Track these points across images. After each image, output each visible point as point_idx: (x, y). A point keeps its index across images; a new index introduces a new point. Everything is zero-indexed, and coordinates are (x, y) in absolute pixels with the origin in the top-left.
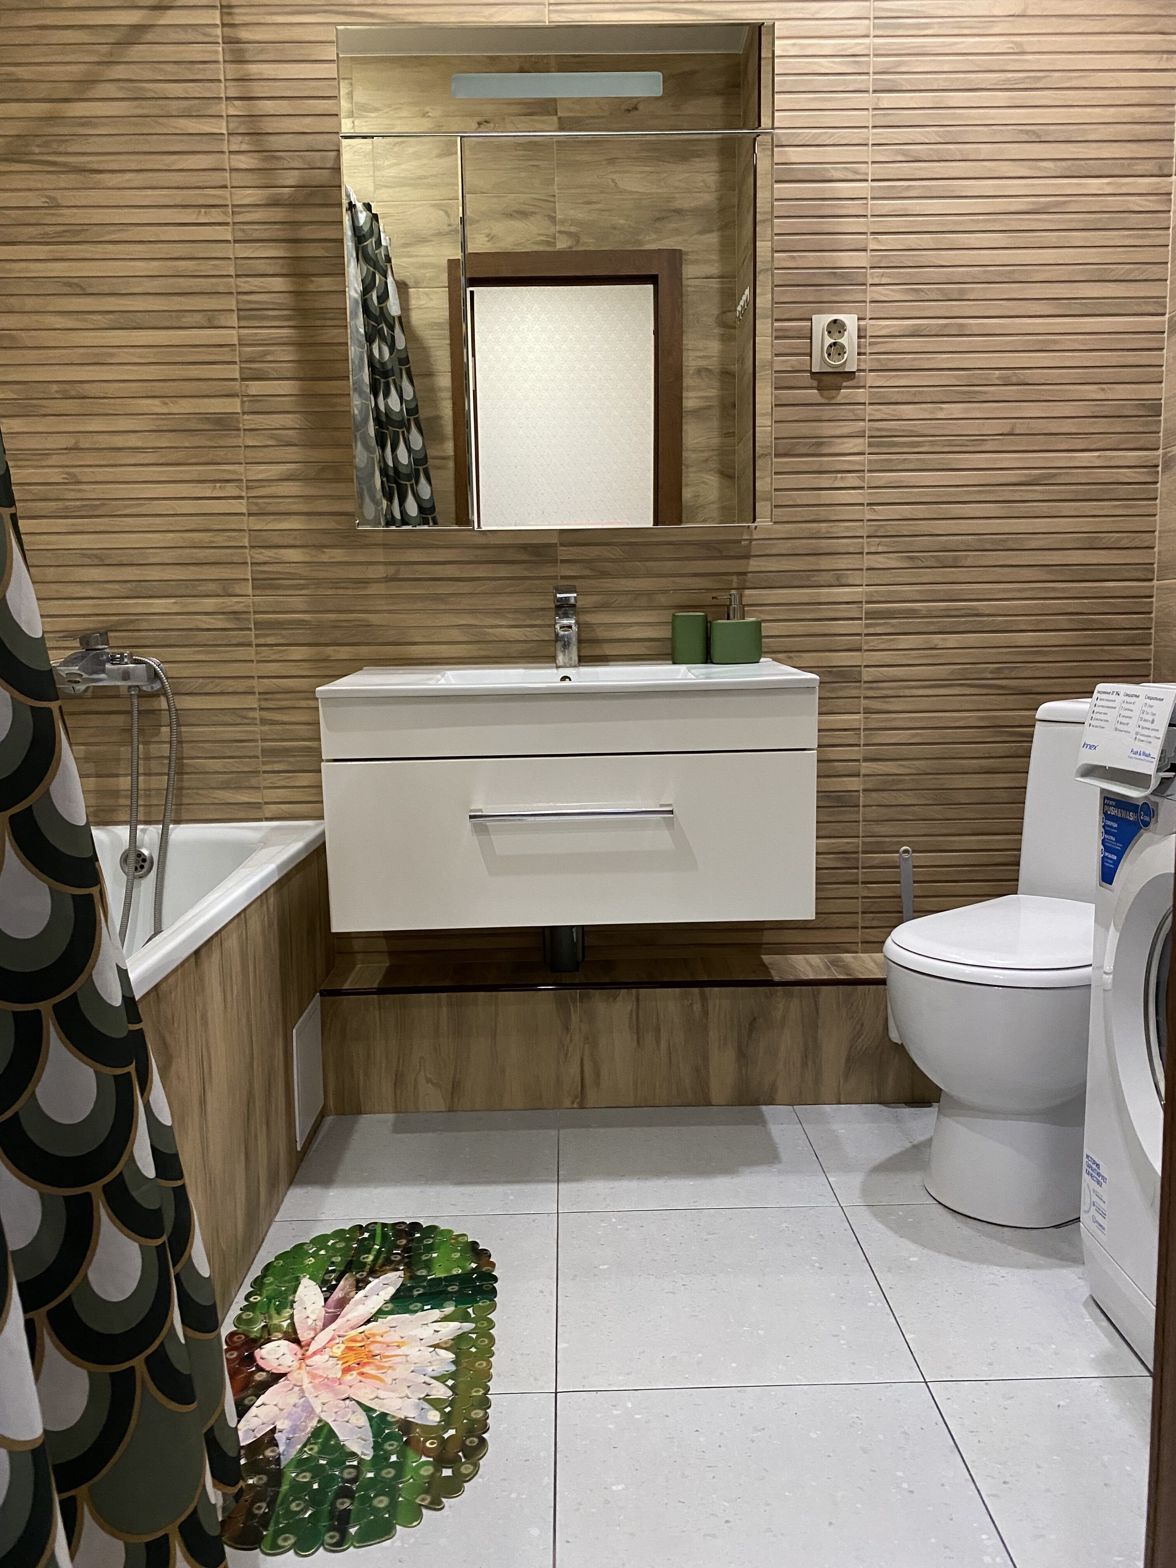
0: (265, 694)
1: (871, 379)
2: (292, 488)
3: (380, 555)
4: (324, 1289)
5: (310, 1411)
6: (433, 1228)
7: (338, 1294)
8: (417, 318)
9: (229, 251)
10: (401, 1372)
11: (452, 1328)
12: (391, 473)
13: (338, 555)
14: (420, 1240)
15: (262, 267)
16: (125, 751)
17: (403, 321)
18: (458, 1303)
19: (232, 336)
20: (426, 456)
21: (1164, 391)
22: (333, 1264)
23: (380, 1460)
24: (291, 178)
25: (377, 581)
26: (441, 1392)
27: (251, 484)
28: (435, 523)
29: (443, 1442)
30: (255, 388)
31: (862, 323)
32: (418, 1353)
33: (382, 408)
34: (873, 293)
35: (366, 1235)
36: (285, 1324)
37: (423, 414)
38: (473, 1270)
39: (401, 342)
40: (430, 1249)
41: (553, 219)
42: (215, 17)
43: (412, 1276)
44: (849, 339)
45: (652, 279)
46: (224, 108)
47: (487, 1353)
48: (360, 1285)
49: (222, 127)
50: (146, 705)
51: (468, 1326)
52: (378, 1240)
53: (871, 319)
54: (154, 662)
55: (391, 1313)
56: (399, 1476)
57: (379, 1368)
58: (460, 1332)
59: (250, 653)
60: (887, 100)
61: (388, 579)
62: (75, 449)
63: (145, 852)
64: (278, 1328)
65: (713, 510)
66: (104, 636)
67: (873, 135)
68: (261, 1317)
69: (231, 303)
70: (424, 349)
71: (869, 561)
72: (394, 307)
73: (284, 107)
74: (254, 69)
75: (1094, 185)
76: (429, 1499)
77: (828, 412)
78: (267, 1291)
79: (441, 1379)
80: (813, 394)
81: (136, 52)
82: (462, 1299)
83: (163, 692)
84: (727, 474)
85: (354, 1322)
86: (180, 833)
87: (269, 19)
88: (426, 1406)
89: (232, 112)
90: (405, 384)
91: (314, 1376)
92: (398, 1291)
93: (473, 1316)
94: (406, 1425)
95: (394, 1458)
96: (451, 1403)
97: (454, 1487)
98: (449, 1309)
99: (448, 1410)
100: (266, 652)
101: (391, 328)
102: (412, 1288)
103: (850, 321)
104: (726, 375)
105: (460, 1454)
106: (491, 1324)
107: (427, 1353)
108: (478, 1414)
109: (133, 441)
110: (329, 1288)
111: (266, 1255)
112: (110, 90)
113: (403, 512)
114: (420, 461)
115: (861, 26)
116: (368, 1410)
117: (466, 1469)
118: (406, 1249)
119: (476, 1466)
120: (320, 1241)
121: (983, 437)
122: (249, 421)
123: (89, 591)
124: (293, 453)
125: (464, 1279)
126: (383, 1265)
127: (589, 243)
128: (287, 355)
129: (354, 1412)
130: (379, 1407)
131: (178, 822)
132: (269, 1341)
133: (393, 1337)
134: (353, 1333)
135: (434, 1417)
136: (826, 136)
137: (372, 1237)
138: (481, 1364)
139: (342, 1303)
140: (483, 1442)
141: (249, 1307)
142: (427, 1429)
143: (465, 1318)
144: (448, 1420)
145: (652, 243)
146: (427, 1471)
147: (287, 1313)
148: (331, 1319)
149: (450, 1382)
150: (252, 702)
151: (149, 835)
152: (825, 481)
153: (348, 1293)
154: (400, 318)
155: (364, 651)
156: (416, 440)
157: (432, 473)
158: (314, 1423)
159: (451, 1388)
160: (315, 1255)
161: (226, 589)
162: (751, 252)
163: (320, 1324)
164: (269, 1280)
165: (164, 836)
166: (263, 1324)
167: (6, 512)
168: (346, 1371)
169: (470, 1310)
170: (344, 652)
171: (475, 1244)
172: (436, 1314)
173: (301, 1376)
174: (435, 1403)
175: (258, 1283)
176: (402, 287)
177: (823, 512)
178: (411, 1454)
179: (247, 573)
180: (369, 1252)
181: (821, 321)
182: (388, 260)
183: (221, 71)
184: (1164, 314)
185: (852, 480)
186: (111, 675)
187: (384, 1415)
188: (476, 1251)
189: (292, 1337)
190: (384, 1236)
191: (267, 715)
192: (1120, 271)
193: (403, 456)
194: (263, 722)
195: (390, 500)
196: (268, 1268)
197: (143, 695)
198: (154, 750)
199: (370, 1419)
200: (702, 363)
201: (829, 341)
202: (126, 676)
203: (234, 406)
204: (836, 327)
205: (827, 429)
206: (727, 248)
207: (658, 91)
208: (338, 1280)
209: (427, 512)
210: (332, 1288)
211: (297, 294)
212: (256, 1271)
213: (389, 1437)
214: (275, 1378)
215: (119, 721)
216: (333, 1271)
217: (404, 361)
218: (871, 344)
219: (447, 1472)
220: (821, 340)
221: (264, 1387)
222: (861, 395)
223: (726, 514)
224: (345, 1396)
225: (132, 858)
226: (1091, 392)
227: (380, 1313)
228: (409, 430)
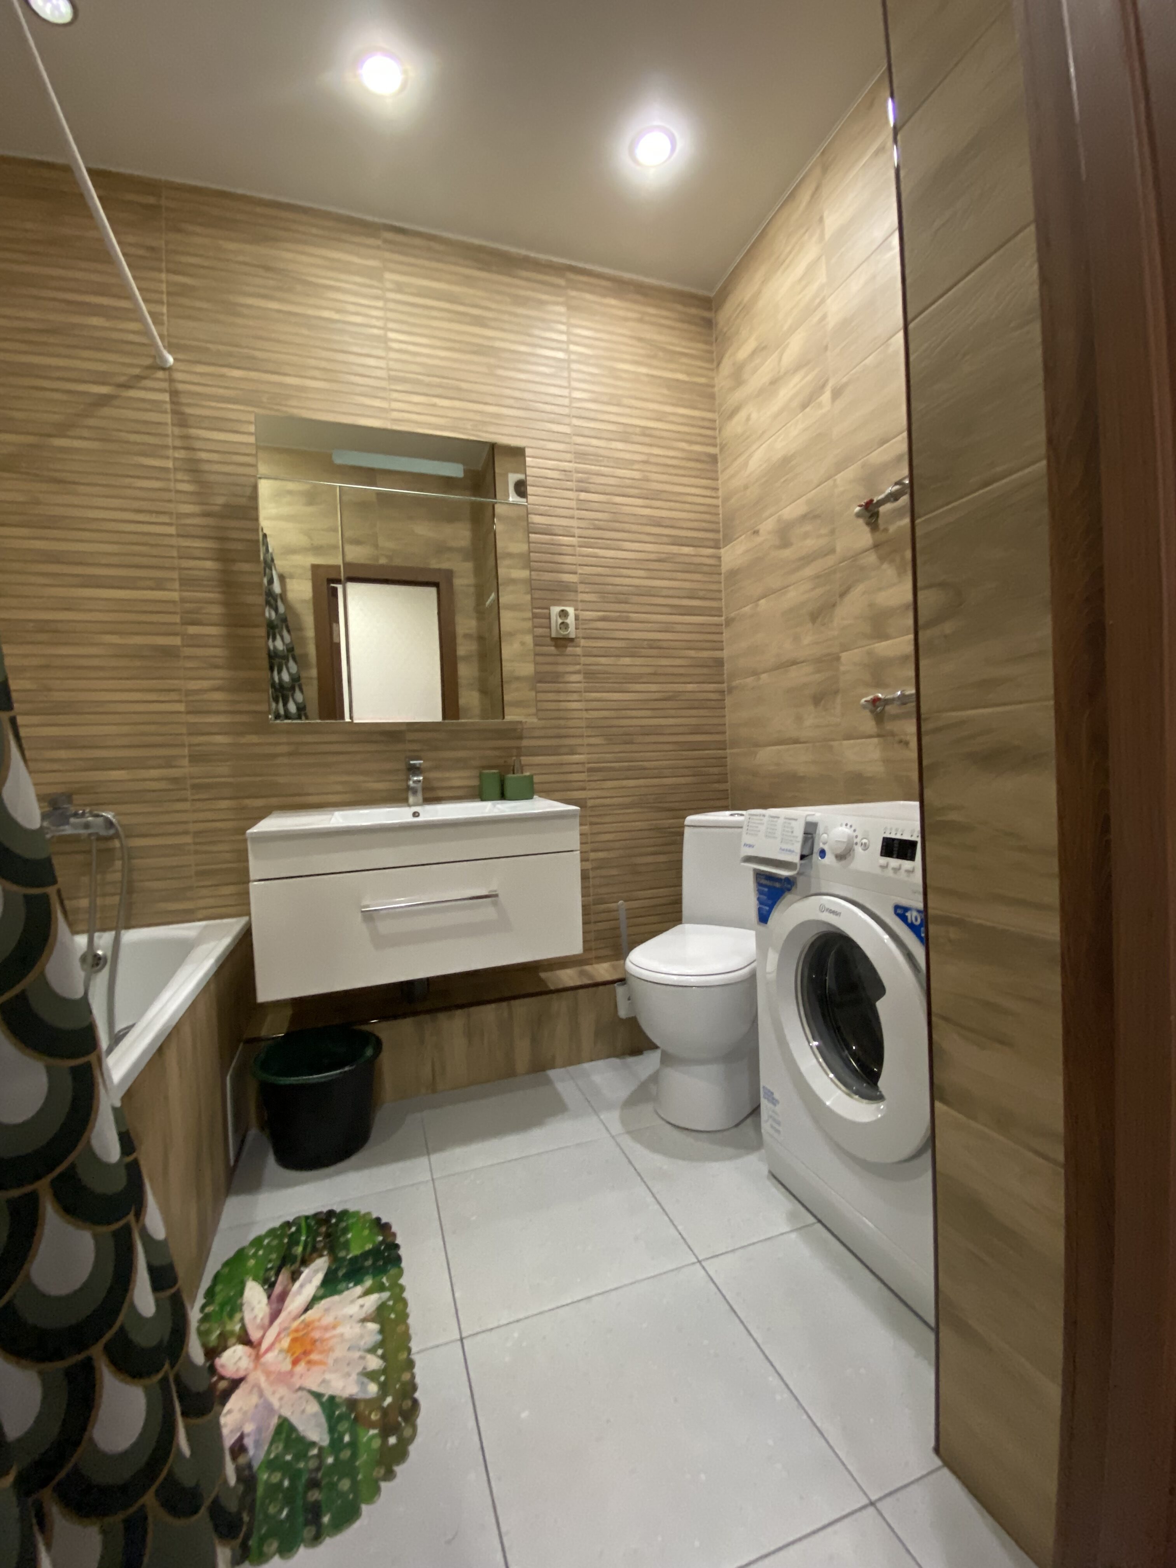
0: (197, 834)
1: (583, 642)
2: (218, 696)
3: (284, 739)
4: (266, 1287)
5: (269, 1408)
6: (345, 1213)
7: (278, 1289)
8: (291, 596)
9: (174, 541)
10: (339, 1352)
11: (373, 1300)
12: (277, 686)
13: (254, 739)
14: (337, 1224)
15: (197, 553)
16: (85, 879)
17: (283, 596)
18: (374, 1276)
19: (175, 596)
20: (299, 677)
21: (725, 654)
22: (270, 1261)
23: (336, 1444)
24: (221, 500)
25: (282, 755)
26: (374, 1363)
27: (188, 693)
28: (307, 718)
29: (385, 1412)
30: (192, 630)
31: (577, 612)
32: (350, 1331)
33: (271, 648)
34: (581, 597)
35: (293, 1229)
36: (237, 1327)
37: (297, 651)
38: (381, 1243)
39: (282, 609)
40: (345, 1231)
41: (376, 546)
42: (166, 397)
43: (335, 1259)
44: (571, 620)
45: (436, 585)
46: (170, 452)
47: (403, 1316)
48: (295, 1276)
49: (170, 464)
50: (103, 845)
51: (386, 1295)
52: (304, 1231)
53: (582, 610)
54: (110, 816)
55: (322, 1298)
56: (354, 1456)
57: (321, 1352)
58: (380, 1302)
59: (187, 806)
60: (583, 496)
61: (290, 754)
62: (47, 667)
63: (100, 952)
64: (232, 1333)
65: (477, 711)
66: (69, 797)
67: (577, 513)
68: (216, 1325)
69: (175, 575)
70: (296, 615)
71: (587, 741)
72: (277, 588)
73: (215, 457)
74: (193, 432)
75: (686, 550)
76: (382, 1471)
77: (561, 659)
78: (219, 1298)
79: (372, 1350)
80: (552, 649)
81: (106, 411)
82: (378, 1271)
83: (117, 836)
84: (484, 691)
85: (295, 1313)
86: (130, 936)
87: (204, 403)
88: (366, 1380)
89: (177, 455)
90: (285, 633)
91: (268, 1373)
92: (326, 1275)
93: (387, 1284)
94: (352, 1403)
95: (347, 1438)
96: (384, 1371)
97: (400, 1454)
98: (368, 1283)
99: (382, 1378)
100: (199, 805)
101: (276, 601)
102: (337, 1270)
103: (571, 610)
104: (481, 639)
105: (400, 1419)
106: (402, 1289)
107: (357, 1329)
108: (406, 1377)
109: (95, 662)
110: (269, 1285)
111: (213, 1266)
112: (86, 433)
113: (286, 710)
114: (296, 680)
115: (568, 456)
116: (318, 1396)
117: (407, 1432)
118: (328, 1235)
119: (414, 1428)
120: (257, 1242)
121: (641, 675)
122: (188, 651)
123: (56, 766)
124: (220, 673)
125: (375, 1253)
126: (311, 1254)
127: (398, 562)
128: (217, 610)
129: (307, 1401)
130: (327, 1392)
131: (128, 927)
132: (225, 1348)
133: (328, 1320)
134: (295, 1324)
135: (373, 1389)
136: (552, 511)
137: (298, 1231)
138: (400, 1329)
139: (283, 1297)
140: (415, 1403)
141: (206, 1318)
142: (369, 1402)
143: (381, 1288)
144: (384, 1389)
145: (434, 564)
146: (376, 1444)
147: (238, 1317)
148: (274, 1315)
149: (380, 1352)
150: (188, 839)
151: (104, 941)
152: (562, 696)
153: (287, 1286)
154: (281, 595)
155: (274, 801)
156: (293, 667)
157: (304, 688)
158: (275, 1421)
159: (383, 1357)
160: (255, 1255)
161: (169, 762)
162: (494, 573)
163: (267, 1321)
164: (218, 1288)
165: (117, 941)
166: (218, 1332)
167: (5, 716)
168: (295, 1362)
169: (384, 1280)
170: (259, 802)
171: (378, 1220)
172: (359, 1290)
173: (258, 1377)
174: (372, 1376)
175: (210, 1294)
176: (282, 578)
177: (562, 714)
178: (361, 1431)
179: (186, 751)
180: (297, 1243)
181: (555, 610)
182: (272, 560)
183: (169, 430)
184: (722, 616)
185: (575, 696)
186: (75, 826)
187: (332, 1398)
188: (382, 1227)
189: (245, 1340)
190: (308, 1226)
191: (198, 847)
192: (701, 594)
193: (286, 677)
194: (196, 852)
195: (277, 702)
196: (216, 1278)
197: (100, 838)
198: (110, 877)
199: (322, 1404)
200: (467, 631)
201: (560, 621)
202: (87, 826)
203: (177, 641)
204: (564, 614)
205: (561, 669)
206: (479, 570)
207: (460, 474)
208: (277, 1275)
209: (302, 710)
210: (272, 1285)
211: (224, 572)
212: (206, 1283)
213: (341, 1418)
214: (236, 1383)
215: (80, 858)
216: (271, 1268)
217: (284, 620)
218: (582, 624)
219: (392, 1440)
220: (556, 620)
221: (226, 1395)
222: (578, 650)
223: (484, 715)
224: (297, 1386)
225: (90, 960)
226: (692, 653)
227: (315, 1299)
228: (288, 661)
